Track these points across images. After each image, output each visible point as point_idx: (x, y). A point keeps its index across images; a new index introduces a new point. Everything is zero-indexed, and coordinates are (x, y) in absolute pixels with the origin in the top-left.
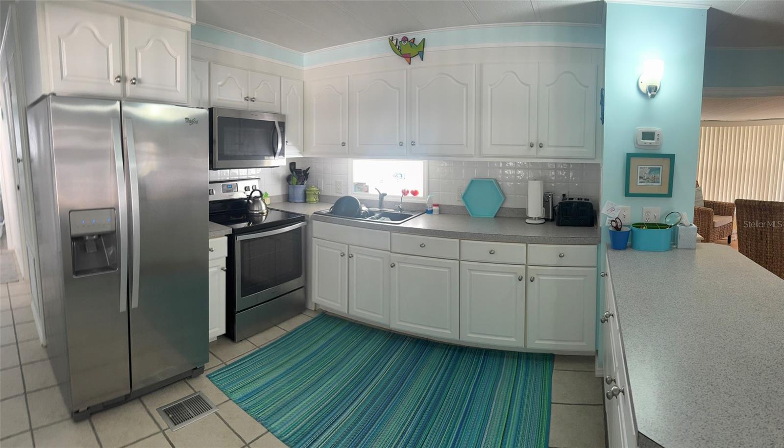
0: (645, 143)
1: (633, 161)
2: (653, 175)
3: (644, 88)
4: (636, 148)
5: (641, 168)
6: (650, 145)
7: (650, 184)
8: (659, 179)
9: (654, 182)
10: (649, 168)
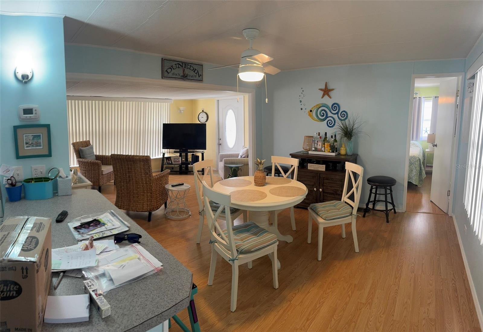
0: (26, 117)
1: (19, 131)
2: (35, 140)
3: (20, 77)
4: (21, 121)
5: (26, 136)
6: (30, 118)
7: (34, 148)
8: (41, 143)
9: (37, 146)
10: (32, 135)
